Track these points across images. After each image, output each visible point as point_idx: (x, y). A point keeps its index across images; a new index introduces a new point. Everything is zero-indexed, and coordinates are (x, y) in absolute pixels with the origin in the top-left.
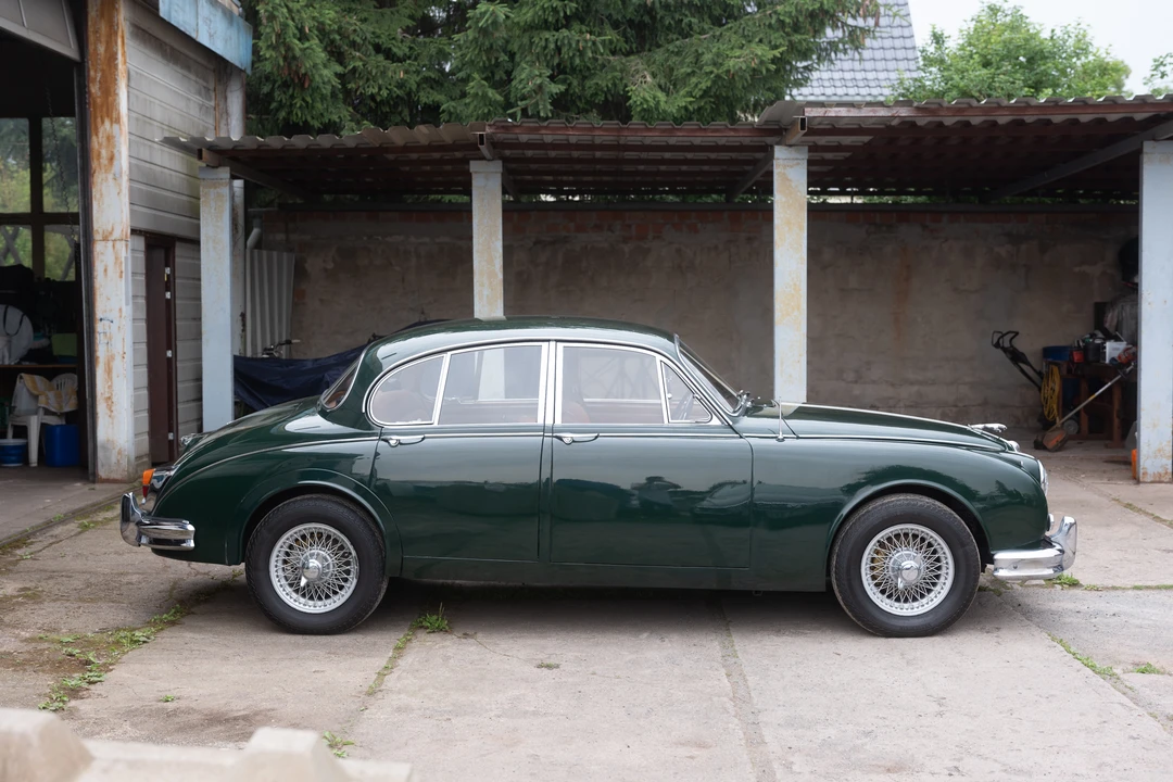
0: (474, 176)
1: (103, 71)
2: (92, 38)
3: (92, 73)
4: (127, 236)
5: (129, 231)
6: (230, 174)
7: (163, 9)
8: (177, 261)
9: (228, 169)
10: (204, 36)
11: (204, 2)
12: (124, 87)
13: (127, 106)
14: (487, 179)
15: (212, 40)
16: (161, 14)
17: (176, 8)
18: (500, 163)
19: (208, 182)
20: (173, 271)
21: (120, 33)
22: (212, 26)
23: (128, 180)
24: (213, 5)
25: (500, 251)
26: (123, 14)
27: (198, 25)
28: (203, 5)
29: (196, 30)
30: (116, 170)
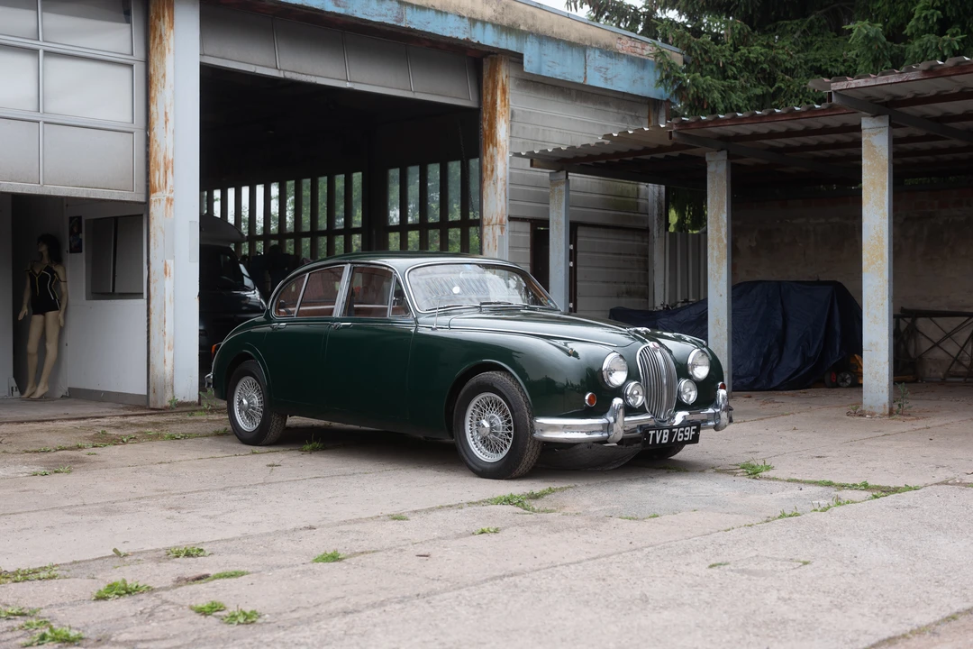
0: (709, 163)
1: (489, 113)
2: (484, 92)
3: (484, 115)
4: (501, 221)
5: (505, 219)
6: (567, 176)
7: (529, 67)
8: (579, 239)
9: (564, 172)
10: (596, 80)
11: (597, 56)
12: (503, 122)
13: (508, 134)
14: (717, 166)
15: (609, 82)
16: (525, 70)
17: (551, 64)
18: (725, 152)
19: (553, 182)
20: (575, 247)
21: (500, 86)
22: (609, 72)
23: (505, 184)
24: (611, 57)
25: (726, 221)
26: (504, 74)
27: (585, 73)
28: (595, 59)
29: (583, 77)
30: (494, 177)
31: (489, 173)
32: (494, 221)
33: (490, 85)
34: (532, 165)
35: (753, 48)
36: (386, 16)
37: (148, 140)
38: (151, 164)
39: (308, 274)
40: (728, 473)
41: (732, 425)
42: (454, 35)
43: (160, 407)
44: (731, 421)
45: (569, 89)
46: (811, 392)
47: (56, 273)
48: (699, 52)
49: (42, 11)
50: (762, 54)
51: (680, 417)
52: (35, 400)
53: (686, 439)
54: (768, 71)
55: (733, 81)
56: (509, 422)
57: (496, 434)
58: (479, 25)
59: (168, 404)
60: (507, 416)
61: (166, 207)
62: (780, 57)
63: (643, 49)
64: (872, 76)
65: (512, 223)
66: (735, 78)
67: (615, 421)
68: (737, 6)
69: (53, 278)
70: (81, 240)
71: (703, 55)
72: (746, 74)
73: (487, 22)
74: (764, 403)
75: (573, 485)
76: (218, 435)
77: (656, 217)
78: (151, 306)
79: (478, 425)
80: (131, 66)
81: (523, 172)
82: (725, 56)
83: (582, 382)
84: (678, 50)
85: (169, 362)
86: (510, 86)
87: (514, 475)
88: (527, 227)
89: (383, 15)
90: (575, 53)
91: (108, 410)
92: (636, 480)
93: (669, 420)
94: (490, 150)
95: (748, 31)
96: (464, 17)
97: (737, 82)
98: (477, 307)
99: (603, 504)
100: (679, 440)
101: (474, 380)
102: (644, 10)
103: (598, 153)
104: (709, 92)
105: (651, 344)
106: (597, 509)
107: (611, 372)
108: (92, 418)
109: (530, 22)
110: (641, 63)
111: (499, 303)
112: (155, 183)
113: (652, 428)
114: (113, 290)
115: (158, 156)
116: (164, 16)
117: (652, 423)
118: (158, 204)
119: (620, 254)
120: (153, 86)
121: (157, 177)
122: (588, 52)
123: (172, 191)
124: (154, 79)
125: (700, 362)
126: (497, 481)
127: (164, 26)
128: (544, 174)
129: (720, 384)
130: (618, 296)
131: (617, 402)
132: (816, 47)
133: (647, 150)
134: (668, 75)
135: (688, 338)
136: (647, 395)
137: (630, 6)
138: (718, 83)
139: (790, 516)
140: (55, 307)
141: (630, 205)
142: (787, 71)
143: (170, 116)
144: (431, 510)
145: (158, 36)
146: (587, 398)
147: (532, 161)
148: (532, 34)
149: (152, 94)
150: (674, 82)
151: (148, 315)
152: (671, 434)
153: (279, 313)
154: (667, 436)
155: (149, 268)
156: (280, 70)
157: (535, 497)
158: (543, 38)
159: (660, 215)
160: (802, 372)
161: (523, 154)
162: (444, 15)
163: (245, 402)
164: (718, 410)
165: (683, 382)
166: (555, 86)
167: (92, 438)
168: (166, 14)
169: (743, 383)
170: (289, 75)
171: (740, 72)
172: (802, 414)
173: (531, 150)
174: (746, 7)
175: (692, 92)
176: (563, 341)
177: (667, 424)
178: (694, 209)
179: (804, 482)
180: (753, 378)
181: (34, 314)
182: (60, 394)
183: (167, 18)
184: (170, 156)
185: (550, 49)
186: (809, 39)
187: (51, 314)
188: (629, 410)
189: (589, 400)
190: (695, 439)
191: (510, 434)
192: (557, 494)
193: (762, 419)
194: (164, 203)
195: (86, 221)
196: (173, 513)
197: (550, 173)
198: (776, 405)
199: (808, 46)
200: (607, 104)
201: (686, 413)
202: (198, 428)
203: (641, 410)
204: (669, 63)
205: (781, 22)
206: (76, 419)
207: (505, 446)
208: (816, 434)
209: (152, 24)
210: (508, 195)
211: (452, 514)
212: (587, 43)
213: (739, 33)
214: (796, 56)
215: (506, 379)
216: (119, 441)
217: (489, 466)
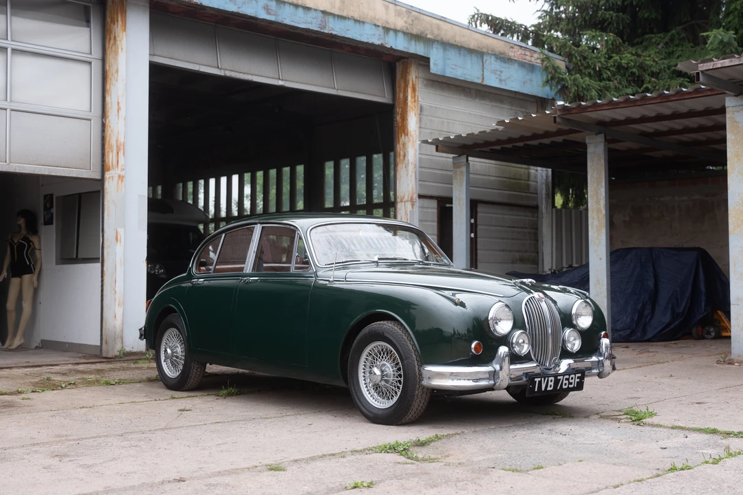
0: (588, 145)
1: (402, 108)
2: (398, 91)
3: (398, 110)
4: (412, 198)
5: (415, 196)
6: (467, 160)
7: (434, 69)
8: (479, 215)
9: (465, 156)
10: (492, 81)
11: (492, 61)
12: (414, 114)
13: (418, 126)
14: (595, 147)
15: (503, 83)
16: (431, 71)
17: (453, 67)
18: (602, 135)
19: (456, 165)
20: (476, 221)
21: (410, 85)
22: (503, 74)
23: (415, 167)
24: (505, 62)
25: (604, 195)
26: (414, 75)
27: (483, 75)
28: (491, 63)
29: (481, 78)
30: (406, 162)
31: (402, 158)
32: (406, 198)
33: (402, 85)
34: (437, 150)
35: (624, 56)
36: (311, 23)
37: (103, 126)
38: (106, 146)
39: (224, 235)
40: (612, 419)
41: (615, 372)
42: (370, 41)
43: (110, 356)
44: (614, 369)
45: (470, 89)
46: (681, 343)
47: (32, 242)
48: (578, 58)
49: (12, 15)
50: (631, 60)
51: (565, 365)
52: (11, 350)
53: (570, 386)
54: (637, 74)
55: (608, 82)
56: (399, 369)
57: (387, 381)
58: (391, 33)
59: (118, 354)
60: (397, 364)
61: (118, 183)
62: (648, 63)
63: (532, 56)
64: (737, 56)
65: (422, 200)
66: (610, 80)
67: (501, 368)
68: (610, 23)
69: (29, 246)
70: (53, 214)
71: (582, 61)
72: (619, 77)
73: (399, 31)
74: (640, 353)
75: (459, 431)
76: (150, 380)
77: (544, 196)
78: (105, 269)
79: (370, 373)
80: (90, 63)
81: (430, 157)
82: (600, 62)
83: (468, 330)
84: (561, 58)
85: (119, 317)
86: (420, 86)
87: (403, 421)
88: (434, 203)
89: (309, 23)
90: (475, 59)
91: (67, 359)
92: (522, 426)
93: (555, 367)
94: (403, 139)
95: (620, 43)
96: (378, 26)
97: (611, 83)
98: (374, 262)
99: (488, 451)
100: (564, 387)
101: (366, 330)
102: (533, 28)
103: (494, 140)
104: (588, 91)
105: (536, 295)
106: (481, 458)
107: (497, 320)
108: (47, 365)
109: (436, 32)
110: (531, 67)
111: (395, 259)
112: (109, 162)
113: (538, 375)
114: (77, 256)
115: (112, 140)
116: (117, 21)
117: (537, 371)
118: (111, 180)
119: (514, 227)
120: (108, 80)
121: (111, 158)
122: (485, 58)
123: (123, 170)
124: (109, 74)
125: (584, 312)
126: (388, 427)
127: (117, 29)
128: (447, 158)
129: (603, 333)
130: (513, 263)
131: (503, 350)
132: (676, 56)
133: (535, 136)
134: (553, 77)
135: (572, 290)
136: (533, 344)
137: (521, 25)
138: (595, 84)
139: (682, 469)
140: (29, 271)
141: (522, 186)
142: (653, 74)
143: (122, 106)
144: (313, 459)
145: (112, 37)
146: (473, 346)
147: (437, 147)
148: (438, 41)
149: (108, 87)
150: (558, 83)
151: (102, 277)
152: (557, 382)
153: (200, 270)
154: (552, 384)
155: (103, 236)
156: (221, 69)
157: (421, 444)
158: (446, 45)
159: (547, 195)
160: (672, 326)
161: (430, 141)
162: (361, 24)
163: (169, 351)
164: (601, 358)
165: (568, 331)
166: (457, 86)
167: (35, 384)
168: (120, 19)
169: (621, 335)
170: (228, 74)
171: (614, 75)
172: (675, 362)
173: (436, 137)
174: (618, 24)
175: (573, 90)
176: (451, 292)
177: (552, 372)
178: (576, 192)
179: (689, 429)
180: (629, 331)
181: (13, 277)
182: (34, 345)
183: (120, 22)
184: (122, 140)
185: (453, 55)
186: (671, 49)
187: (26, 277)
188: (515, 358)
189: (475, 348)
190: (580, 386)
191: (400, 382)
192: (443, 441)
193: (640, 367)
194: (116, 178)
195: (57, 198)
196: (55, 461)
197: (453, 157)
198: (651, 354)
199: (669, 55)
200: (501, 101)
201: (571, 361)
202: (137, 375)
203: (527, 358)
204: (553, 66)
205: (647, 36)
206: (32, 367)
207: (396, 393)
208: (691, 381)
209: (108, 27)
210: (417, 177)
211: (332, 464)
212: (484, 50)
213: (612, 44)
214: (660, 62)
215: (396, 328)
216: (58, 386)
217: (380, 413)
